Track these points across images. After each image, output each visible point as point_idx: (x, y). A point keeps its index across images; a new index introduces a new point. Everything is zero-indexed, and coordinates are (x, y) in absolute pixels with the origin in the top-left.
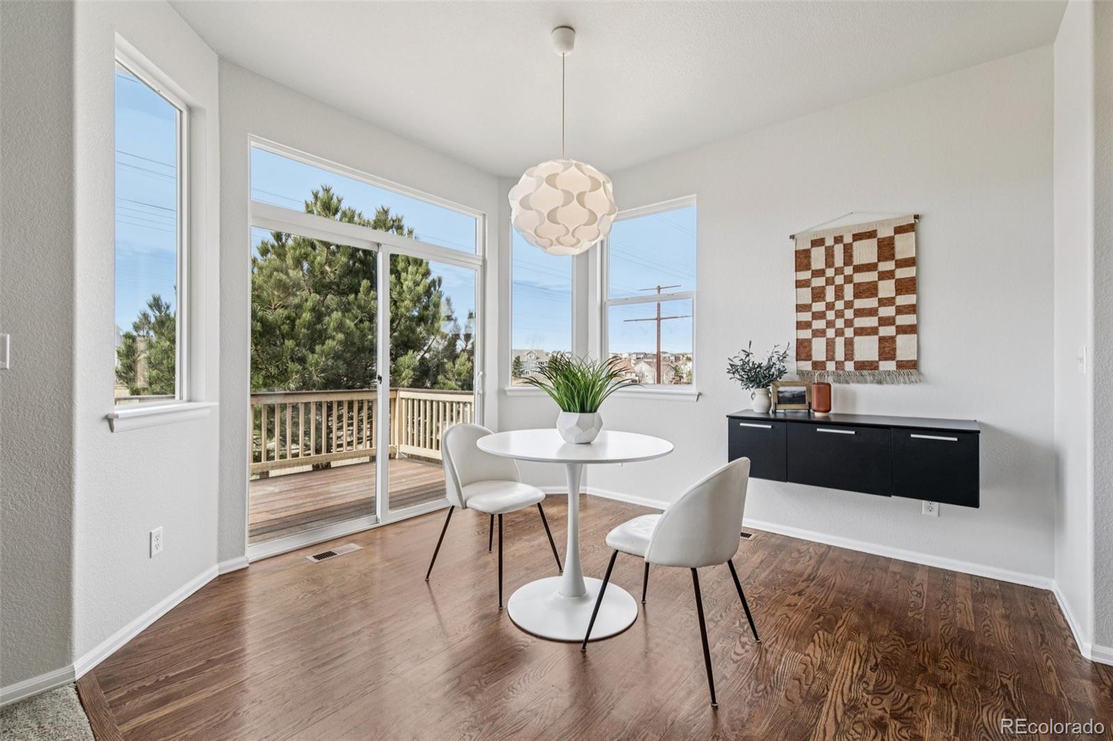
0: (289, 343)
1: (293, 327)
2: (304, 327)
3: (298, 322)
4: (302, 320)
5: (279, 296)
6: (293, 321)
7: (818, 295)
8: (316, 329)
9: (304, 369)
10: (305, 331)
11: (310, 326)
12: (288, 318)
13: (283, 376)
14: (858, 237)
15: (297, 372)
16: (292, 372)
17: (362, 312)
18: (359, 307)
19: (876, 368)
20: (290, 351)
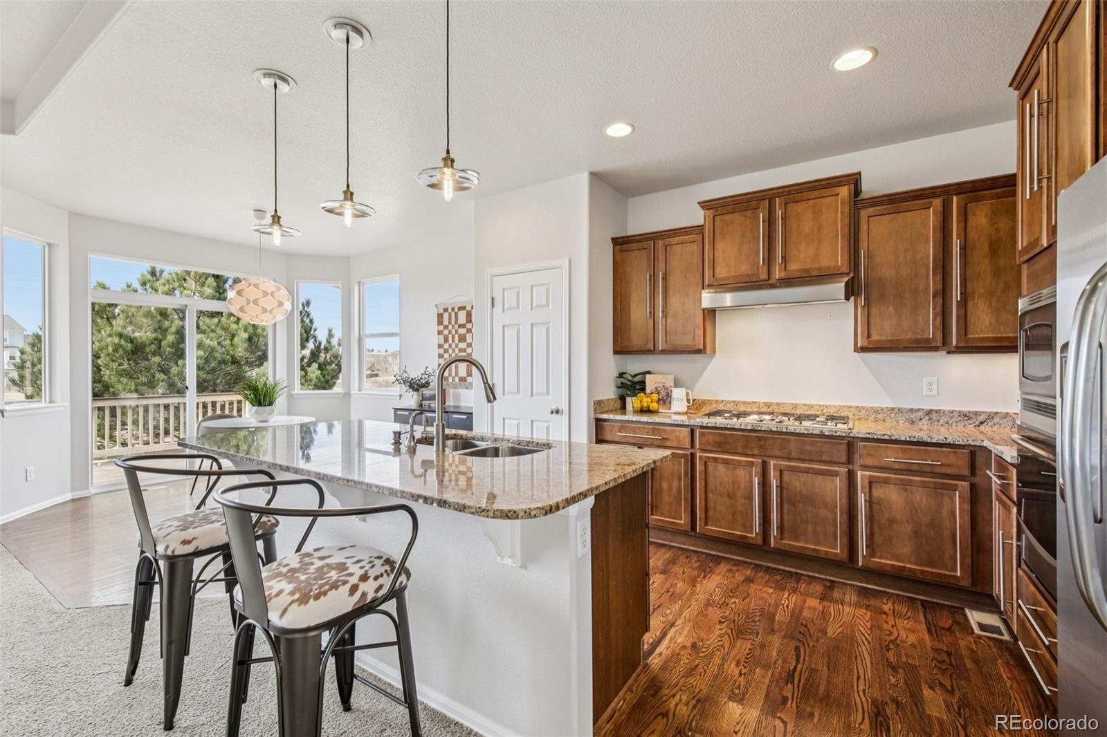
0: (157, 359)
1: (160, 347)
2: (169, 347)
3: (163, 343)
4: (166, 341)
5: (147, 323)
6: (160, 342)
7: (446, 340)
8: (179, 348)
9: (169, 378)
10: (170, 349)
11: (172, 345)
12: (155, 339)
13: (152, 384)
14: (460, 309)
15: (163, 381)
16: (158, 381)
17: (225, 333)
18: (223, 328)
19: (466, 381)
20: (156, 365)
